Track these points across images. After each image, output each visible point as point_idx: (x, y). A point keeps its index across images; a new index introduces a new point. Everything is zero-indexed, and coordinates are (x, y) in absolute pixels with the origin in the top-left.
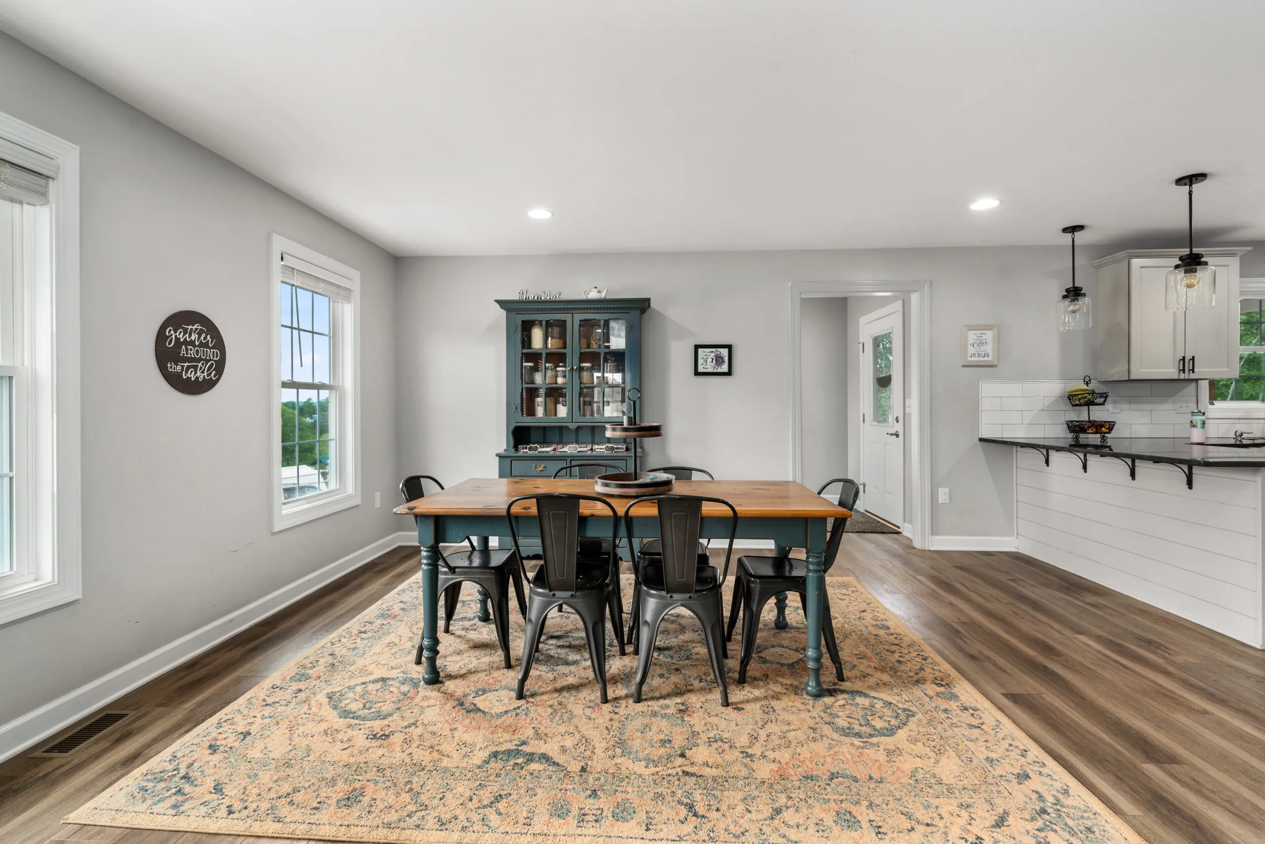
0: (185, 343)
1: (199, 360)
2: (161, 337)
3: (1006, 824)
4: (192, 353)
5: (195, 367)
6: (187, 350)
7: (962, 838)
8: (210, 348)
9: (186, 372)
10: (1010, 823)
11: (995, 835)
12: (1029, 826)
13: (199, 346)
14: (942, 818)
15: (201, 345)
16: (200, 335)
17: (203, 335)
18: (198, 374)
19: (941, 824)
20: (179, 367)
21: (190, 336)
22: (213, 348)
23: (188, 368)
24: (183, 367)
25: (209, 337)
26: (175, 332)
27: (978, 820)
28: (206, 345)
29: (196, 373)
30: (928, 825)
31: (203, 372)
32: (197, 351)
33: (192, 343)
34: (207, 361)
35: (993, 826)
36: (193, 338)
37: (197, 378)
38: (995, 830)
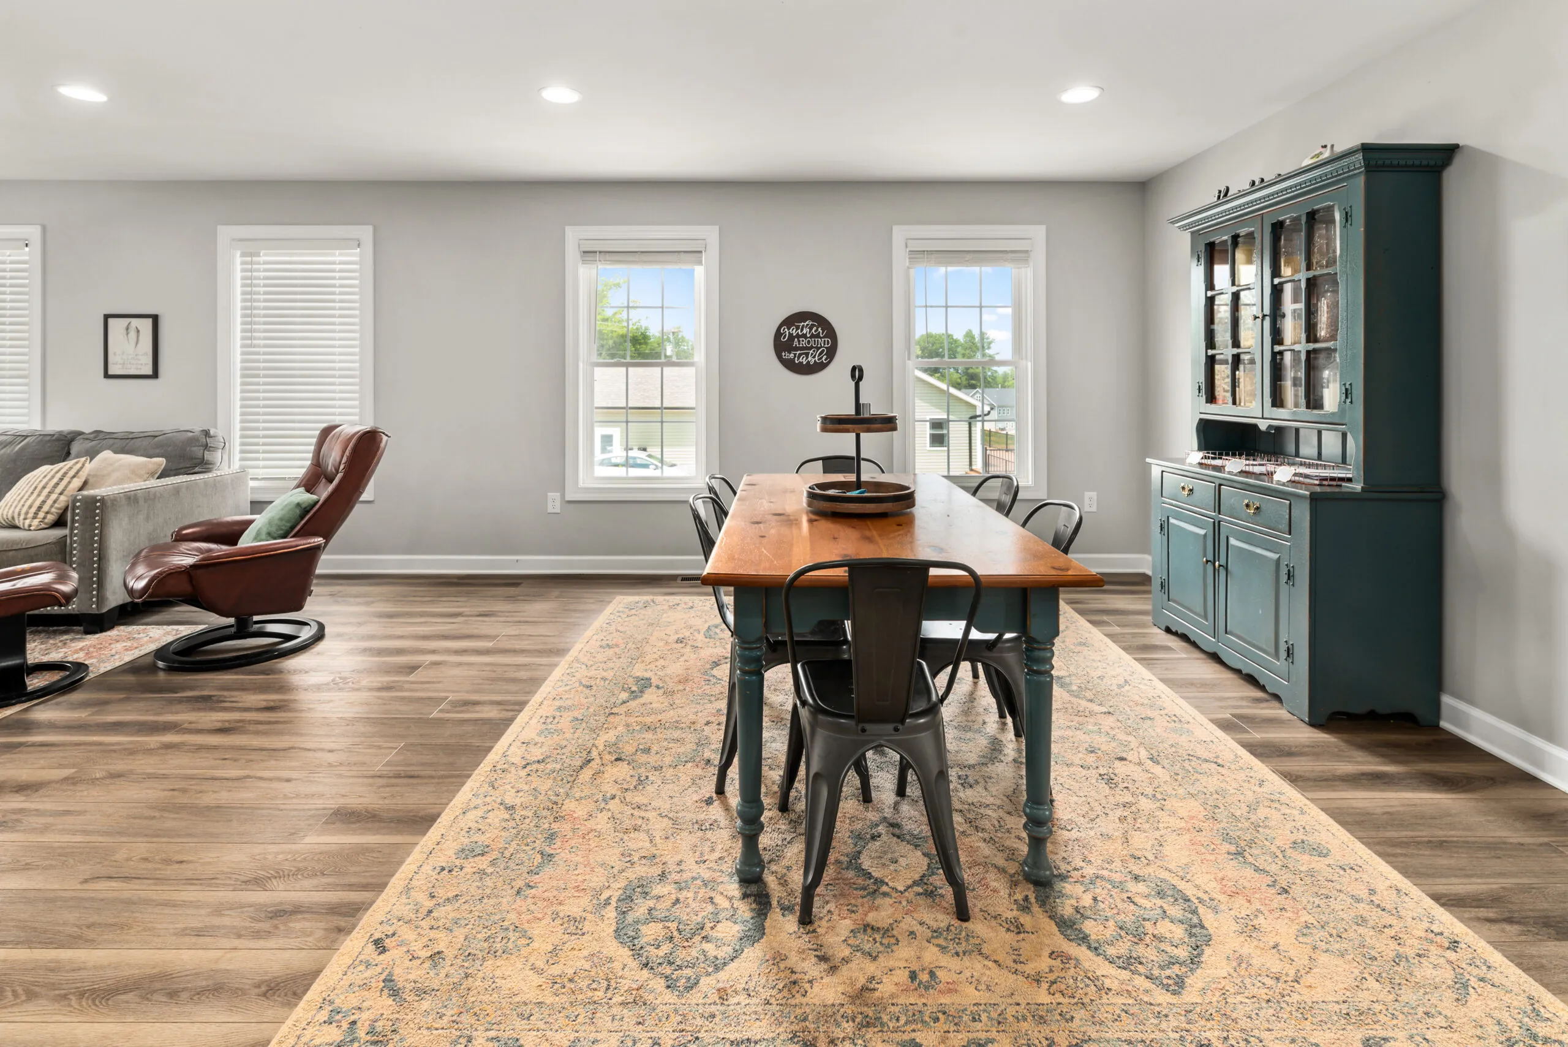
0: (798, 336)
1: (812, 347)
2: (778, 334)
3: (386, 991)
4: (804, 342)
5: (807, 355)
6: (799, 341)
7: (393, 935)
8: (821, 338)
9: (799, 358)
10: (384, 997)
11: (379, 969)
12: (364, 1018)
13: (810, 337)
14: (432, 928)
15: (812, 336)
16: (811, 329)
17: (815, 328)
18: (809, 359)
19: (425, 924)
20: (792, 356)
21: (802, 330)
22: (824, 337)
23: (800, 355)
24: (795, 354)
25: (820, 329)
26: (789, 329)
27: (408, 963)
28: (818, 336)
29: (807, 358)
30: (430, 912)
31: (814, 357)
32: (809, 342)
33: (804, 336)
34: (818, 349)
35: (390, 974)
36: (804, 332)
37: (809, 362)
38: (385, 974)
